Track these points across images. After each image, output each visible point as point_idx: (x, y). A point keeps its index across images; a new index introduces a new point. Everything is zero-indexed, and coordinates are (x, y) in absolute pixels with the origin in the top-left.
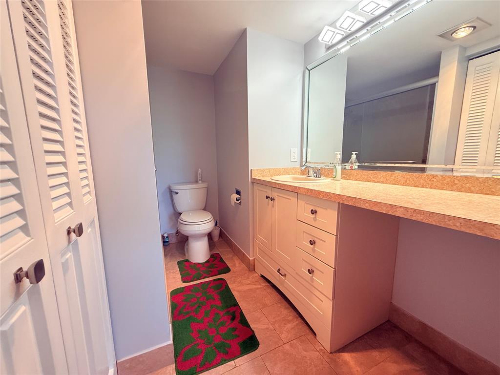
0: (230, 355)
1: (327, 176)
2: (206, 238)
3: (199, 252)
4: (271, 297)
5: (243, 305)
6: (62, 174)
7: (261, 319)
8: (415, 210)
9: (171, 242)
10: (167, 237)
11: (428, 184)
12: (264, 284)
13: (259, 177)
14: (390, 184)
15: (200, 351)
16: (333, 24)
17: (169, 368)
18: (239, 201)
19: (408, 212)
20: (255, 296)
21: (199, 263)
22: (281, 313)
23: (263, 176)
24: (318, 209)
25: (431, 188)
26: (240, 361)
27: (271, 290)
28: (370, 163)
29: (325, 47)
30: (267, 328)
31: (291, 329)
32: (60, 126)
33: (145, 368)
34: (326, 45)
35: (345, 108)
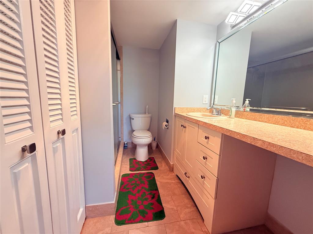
0: (146, 219)
1: (226, 115)
2: (147, 147)
3: (142, 155)
4: (179, 190)
5: (161, 191)
6: (59, 104)
7: (170, 202)
8: (270, 143)
9: (129, 147)
10: (126, 144)
11: (303, 126)
12: (177, 181)
13: (179, 112)
14: (271, 124)
15: (130, 212)
16: (236, 11)
17: (112, 217)
18: (167, 127)
19: (265, 144)
20: (170, 187)
21: (141, 161)
22: (183, 201)
23: (182, 112)
24: (210, 137)
25: (304, 129)
26: (151, 223)
27: (180, 185)
28: (257, 107)
29: (231, 27)
30: (172, 209)
31: (188, 213)
32: (59, 81)
33: (99, 213)
34: (231, 25)
35: (247, 68)
